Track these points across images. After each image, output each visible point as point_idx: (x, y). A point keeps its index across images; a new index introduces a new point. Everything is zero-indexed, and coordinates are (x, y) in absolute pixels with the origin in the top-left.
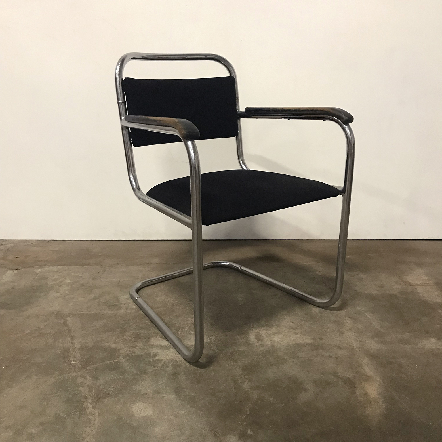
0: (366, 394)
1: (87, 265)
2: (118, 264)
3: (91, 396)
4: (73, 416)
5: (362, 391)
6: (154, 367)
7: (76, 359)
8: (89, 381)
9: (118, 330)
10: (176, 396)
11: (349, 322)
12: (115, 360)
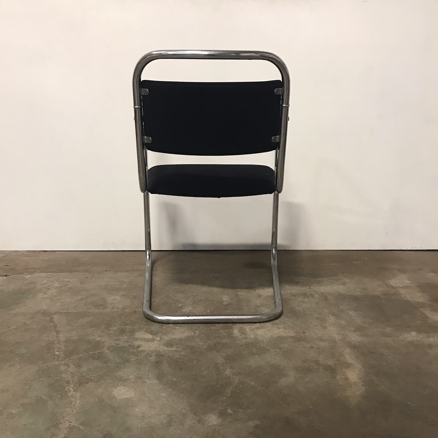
0: (347, 379)
1: (76, 272)
2: (106, 271)
3: (73, 381)
4: (54, 398)
5: (343, 376)
6: (138, 357)
7: (60, 350)
8: (72, 368)
9: (103, 325)
10: (158, 381)
11: (332, 318)
12: (99, 351)
